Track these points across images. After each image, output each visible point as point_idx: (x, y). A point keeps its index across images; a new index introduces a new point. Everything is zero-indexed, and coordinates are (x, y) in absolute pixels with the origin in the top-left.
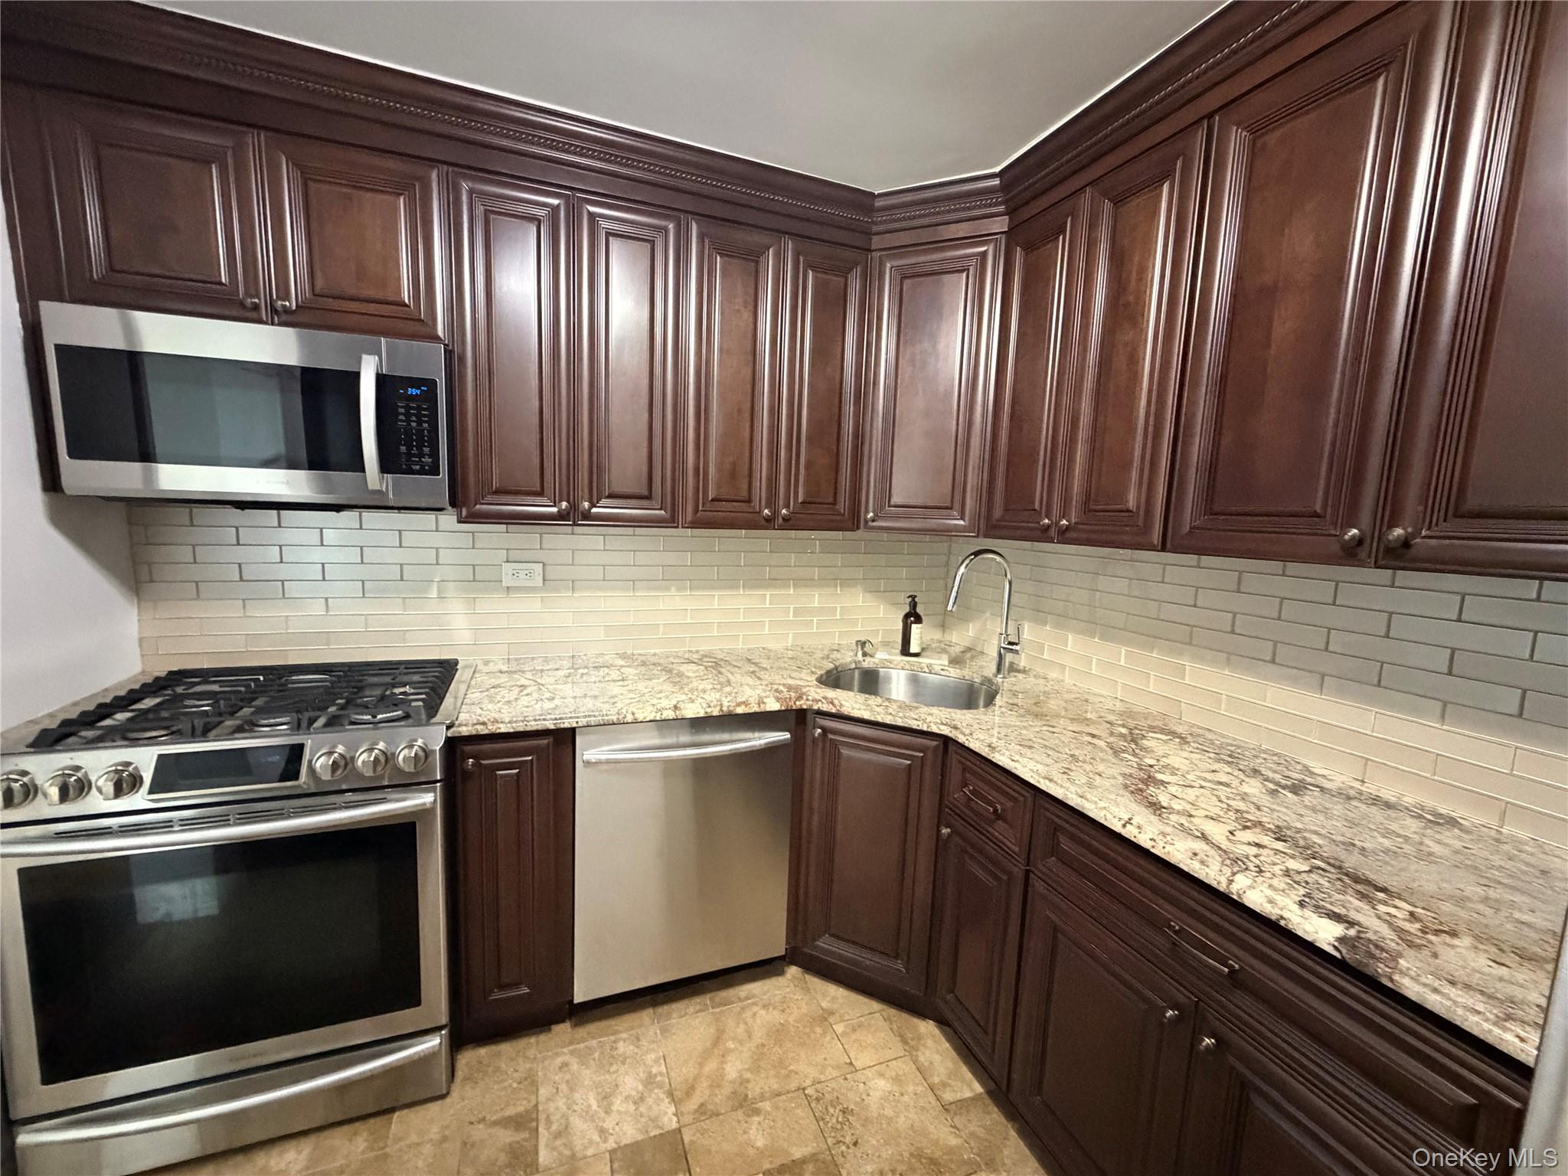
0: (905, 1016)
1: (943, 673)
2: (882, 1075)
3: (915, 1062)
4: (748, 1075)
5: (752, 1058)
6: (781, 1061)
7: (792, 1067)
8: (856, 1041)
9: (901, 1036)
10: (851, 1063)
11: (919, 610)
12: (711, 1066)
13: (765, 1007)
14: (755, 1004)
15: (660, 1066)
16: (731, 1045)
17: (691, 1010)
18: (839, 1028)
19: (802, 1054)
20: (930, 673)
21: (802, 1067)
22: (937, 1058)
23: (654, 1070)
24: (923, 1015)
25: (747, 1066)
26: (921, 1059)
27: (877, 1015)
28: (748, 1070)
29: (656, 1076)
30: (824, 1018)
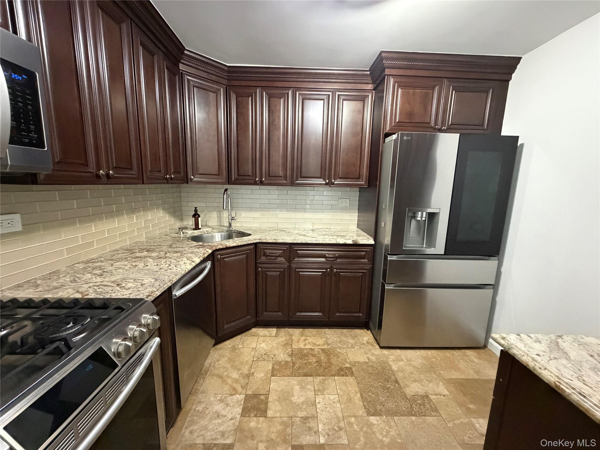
0: (247, 332)
1: (212, 232)
2: (260, 344)
3: (261, 336)
4: (240, 372)
5: (234, 369)
6: (241, 363)
7: (245, 361)
8: (247, 344)
9: (252, 335)
10: (253, 348)
11: (198, 213)
12: (229, 381)
13: (218, 361)
14: (215, 363)
15: (217, 396)
16: (225, 374)
17: (201, 382)
18: (240, 346)
19: (242, 357)
20: (208, 233)
21: (246, 359)
22: (263, 332)
23: (219, 398)
24: (250, 329)
25: (237, 372)
26: (261, 335)
27: (242, 337)
28: (238, 371)
29: (221, 398)
30: (234, 349)
